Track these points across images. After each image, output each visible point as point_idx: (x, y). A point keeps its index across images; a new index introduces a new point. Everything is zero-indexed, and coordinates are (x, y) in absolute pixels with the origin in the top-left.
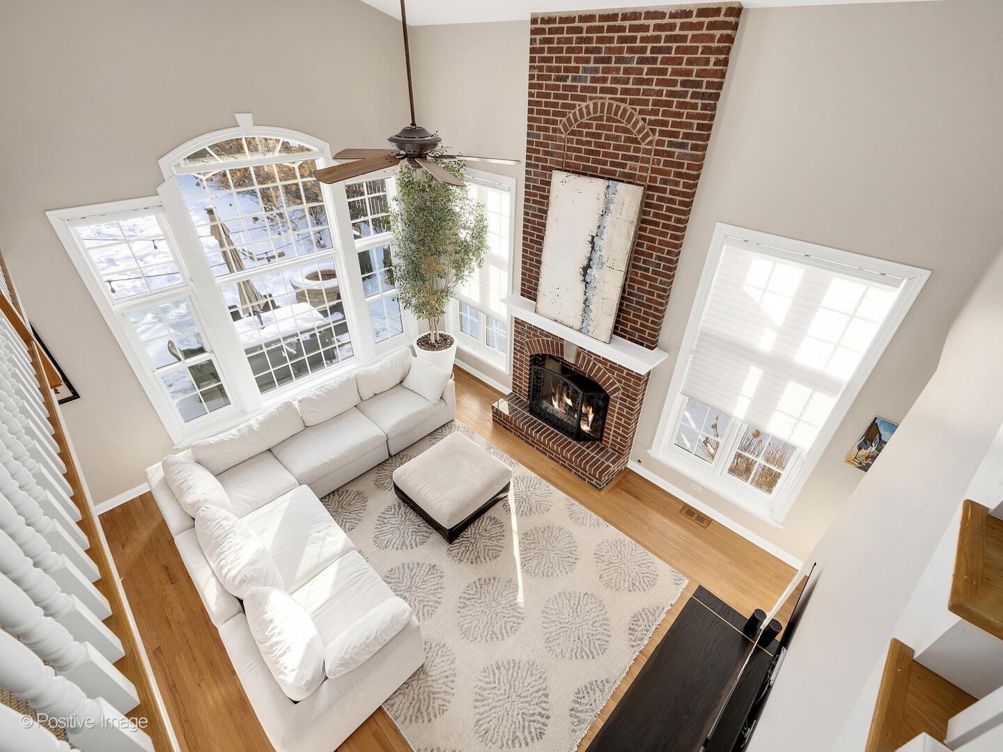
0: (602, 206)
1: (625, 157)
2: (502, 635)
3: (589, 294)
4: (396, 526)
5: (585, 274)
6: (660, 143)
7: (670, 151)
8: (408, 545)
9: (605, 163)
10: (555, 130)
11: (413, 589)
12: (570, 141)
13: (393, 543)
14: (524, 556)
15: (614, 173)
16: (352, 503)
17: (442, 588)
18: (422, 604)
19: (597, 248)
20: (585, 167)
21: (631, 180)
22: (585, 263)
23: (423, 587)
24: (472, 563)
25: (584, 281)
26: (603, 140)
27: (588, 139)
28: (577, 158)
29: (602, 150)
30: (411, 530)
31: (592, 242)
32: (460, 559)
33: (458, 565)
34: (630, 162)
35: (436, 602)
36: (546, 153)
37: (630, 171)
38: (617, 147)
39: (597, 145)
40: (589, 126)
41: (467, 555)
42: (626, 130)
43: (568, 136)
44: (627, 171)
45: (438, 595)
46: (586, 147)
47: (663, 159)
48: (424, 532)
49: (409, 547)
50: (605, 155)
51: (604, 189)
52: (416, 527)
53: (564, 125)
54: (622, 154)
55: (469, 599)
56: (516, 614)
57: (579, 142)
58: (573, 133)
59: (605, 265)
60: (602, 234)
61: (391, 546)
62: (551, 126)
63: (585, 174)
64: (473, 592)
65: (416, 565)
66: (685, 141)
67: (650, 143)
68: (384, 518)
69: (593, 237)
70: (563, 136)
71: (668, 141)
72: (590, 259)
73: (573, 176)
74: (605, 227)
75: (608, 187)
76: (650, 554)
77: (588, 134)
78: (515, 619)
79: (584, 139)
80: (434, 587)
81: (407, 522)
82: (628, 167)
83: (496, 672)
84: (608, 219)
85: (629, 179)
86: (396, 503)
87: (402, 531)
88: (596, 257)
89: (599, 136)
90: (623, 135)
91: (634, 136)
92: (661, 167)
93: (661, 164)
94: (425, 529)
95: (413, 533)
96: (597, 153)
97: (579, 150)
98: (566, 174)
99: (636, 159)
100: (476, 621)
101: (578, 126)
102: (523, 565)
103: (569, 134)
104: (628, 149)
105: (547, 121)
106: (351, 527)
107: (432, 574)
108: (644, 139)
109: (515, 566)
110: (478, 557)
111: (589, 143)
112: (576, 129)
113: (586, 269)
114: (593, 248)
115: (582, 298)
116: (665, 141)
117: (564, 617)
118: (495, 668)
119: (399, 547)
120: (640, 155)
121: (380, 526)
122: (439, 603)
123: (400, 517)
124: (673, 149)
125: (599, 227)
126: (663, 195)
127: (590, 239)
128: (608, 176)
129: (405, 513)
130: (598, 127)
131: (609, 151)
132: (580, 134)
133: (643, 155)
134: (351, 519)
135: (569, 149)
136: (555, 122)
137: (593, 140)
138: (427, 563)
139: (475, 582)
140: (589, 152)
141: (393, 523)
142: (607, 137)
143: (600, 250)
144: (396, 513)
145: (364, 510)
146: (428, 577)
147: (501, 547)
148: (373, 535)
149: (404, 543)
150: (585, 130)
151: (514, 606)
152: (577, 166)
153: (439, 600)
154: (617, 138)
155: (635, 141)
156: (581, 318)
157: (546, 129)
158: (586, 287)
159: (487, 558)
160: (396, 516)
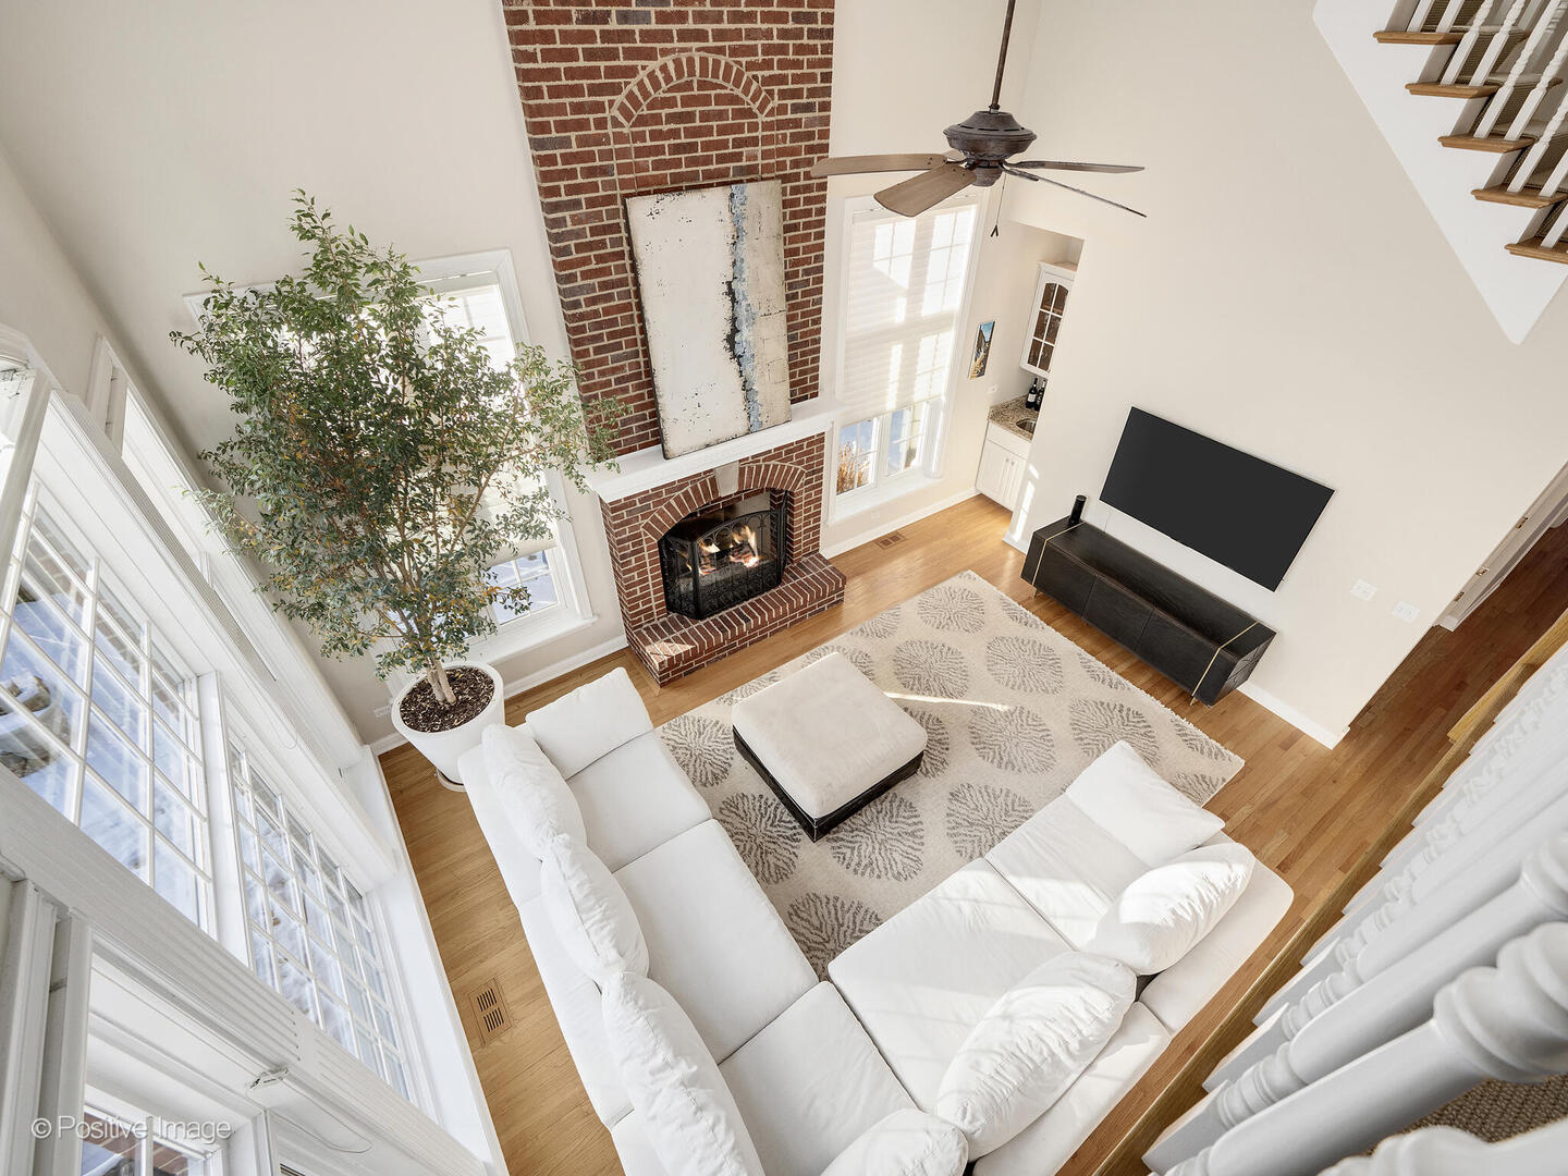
0: (730, 230)
1: (738, 143)
2: (1043, 730)
3: (748, 371)
4: (877, 846)
5: (732, 349)
6: (782, 109)
7: (795, 119)
8: (914, 828)
9: (708, 160)
10: (601, 124)
11: (989, 822)
12: (640, 137)
13: (910, 851)
14: (938, 692)
15: (725, 173)
16: (817, 923)
17: (986, 787)
18: (1011, 812)
19: (739, 297)
20: (676, 178)
21: (752, 176)
22: (728, 330)
23: (985, 809)
24: (947, 749)
25: (734, 356)
26: (698, 123)
27: (673, 126)
28: (657, 165)
29: (699, 140)
30: (887, 823)
31: (731, 292)
32: (942, 763)
33: (951, 765)
34: (746, 149)
35: (1007, 796)
36: (591, 172)
37: (748, 163)
38: (722, 130)
39: (690, 133)
40: (670, 102)
41: (936, 753)
42: (734, 100)
43: (634, 129)
44: (744, 163)
45: (998, 793)
46: (672, 141)
47: (788, 132)
48: (891, 805)
49: (920, 826)
50: (707, 146)
51: (727, 202)
52: (881, 816)
53: (622, 108)
54: (733, 139)
55: (1002, 759)
56: (1017, 713)
57: (655, 135)
58: (642, 121)
59: (758, 317)
60: (742, 272)
61: (917, 853)
62: (591, 117)
63: (679, 190)
64: (992, 754)
65: (951, 818)
66: (811, 100)
67: (771, 113)
68: (859, 864)
69: (729, 284)
70: (625, 131)
71: (792, 105)
72: (734, 319)
73: (668, 198)
74: (742, 260)
75: (732, 195)
76: (939, 586)
77: (671, 118)
78: (1024, 716)
79: (665, 128)
80: (986, 798)
81: (872, 828)
82: (744, 158)
83: (1085, 741)
84: (744, 245)
85: (749, 174)
86: (829, 845)
87: (889, 836)
88: (742, 312)
89: (690, 117)
90: (730, 108)
91: (746, 106)
92: (788, 144)
93: (788, 141)
94: (887, 804)
95: (894, 820)
96: (692, 147)
97: (659, 150)
98: (654, 198)
99: (754, 142)
100: (1030, 754)
101: (650, 107)
102: (951, 696)
103: (634, 125)
104: (740, 128)
105: (577, 108)
106: (873, 920)
107: (964, 797)
108: (761, 108)
109: (953, 704)
110: (939, 741)
111: (675, 134)
112: (646, 112)
113: (731, 340)
114: (734, 300)
115: (737, 382)
116: (787, 105)
117: (1017, 672)
118: (1082, 743)
119: (917, 841)
120: (759, 134)
121: (876, 870)
122: (1008, 792)
123: (858, 839)
124: (798, 116)
125: (734, 263)
126: (797, 183)
127: (725, 288)
128: (718, 180)
129: (852, 831)
130: (686, 102)
131: (711, 138)
132: (656, 119)
133: (765, 133)
134: (854, 922)
135: (640, 152)
136: (599, 107)
137: (681, 126)
138: (947, 803)
139: (977, 749)
140: (676, 149)
141: (870, 848)
142: (705, 116)
143: (745, 298)
144: (850, 845)
145: (837, 899)
146: (970, 803)
147: (924, 714)
148: (893, 880)
149: (912, 834)
150: (664, 112)
151: (1007, 716)
152: (661, 180)
153: (1004, 792)
154: (721, 115)
155: (749, 113)
156: (745, 414)
157: (583, 125)
158: (740, 365)
159: (941, 731)
160: (857, 845)
